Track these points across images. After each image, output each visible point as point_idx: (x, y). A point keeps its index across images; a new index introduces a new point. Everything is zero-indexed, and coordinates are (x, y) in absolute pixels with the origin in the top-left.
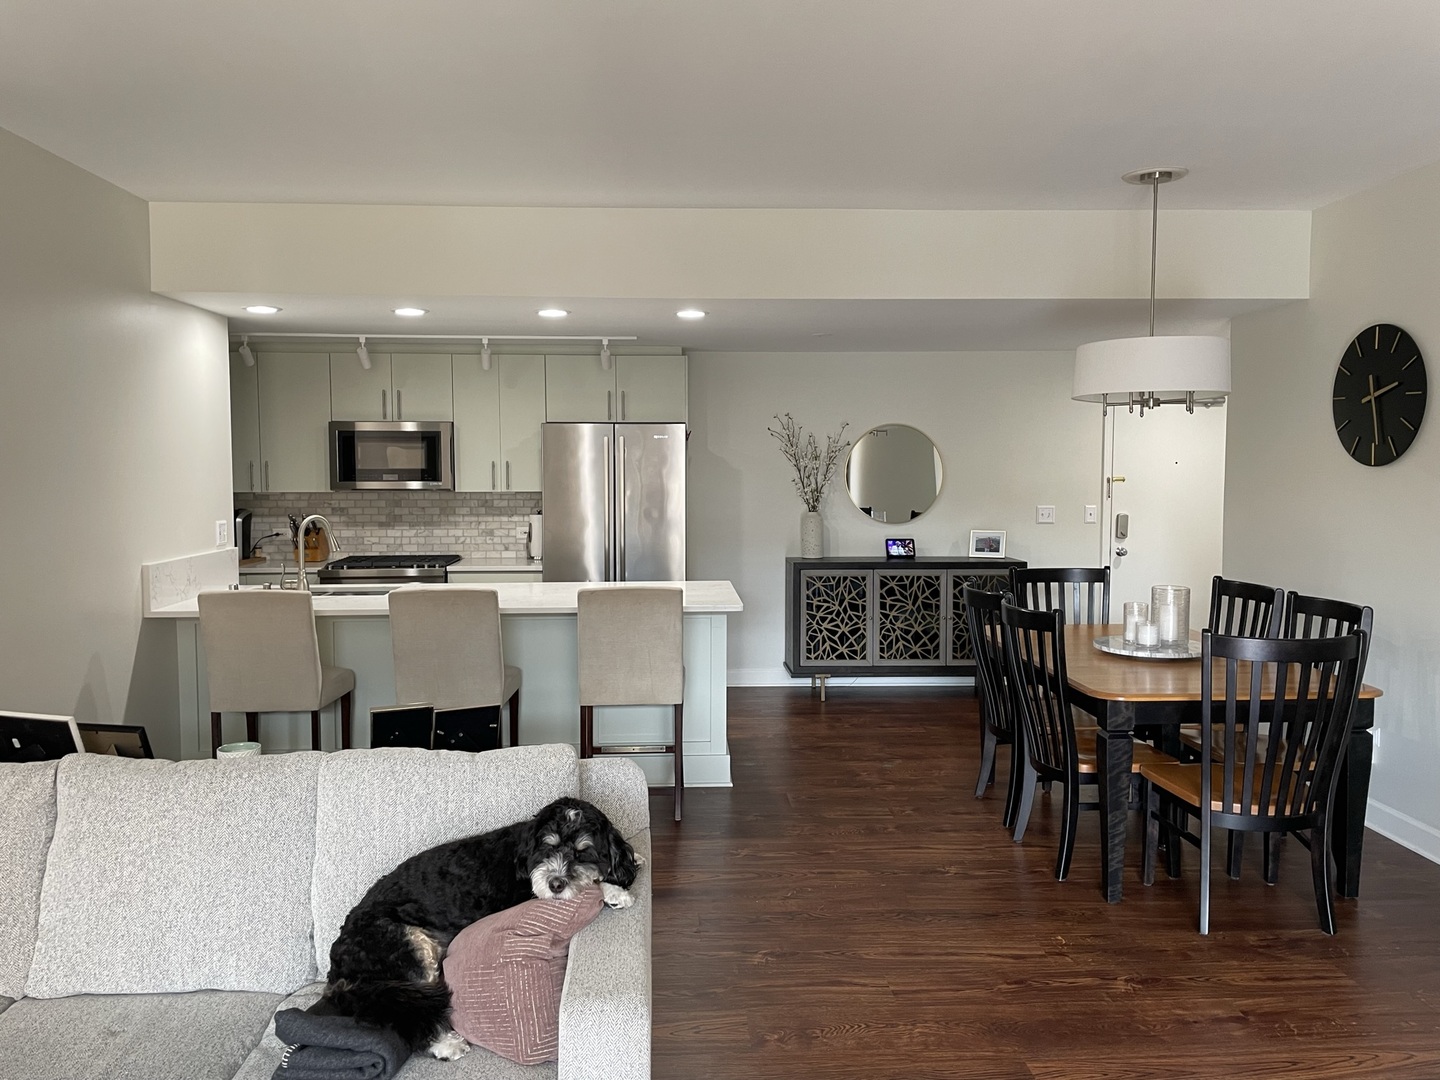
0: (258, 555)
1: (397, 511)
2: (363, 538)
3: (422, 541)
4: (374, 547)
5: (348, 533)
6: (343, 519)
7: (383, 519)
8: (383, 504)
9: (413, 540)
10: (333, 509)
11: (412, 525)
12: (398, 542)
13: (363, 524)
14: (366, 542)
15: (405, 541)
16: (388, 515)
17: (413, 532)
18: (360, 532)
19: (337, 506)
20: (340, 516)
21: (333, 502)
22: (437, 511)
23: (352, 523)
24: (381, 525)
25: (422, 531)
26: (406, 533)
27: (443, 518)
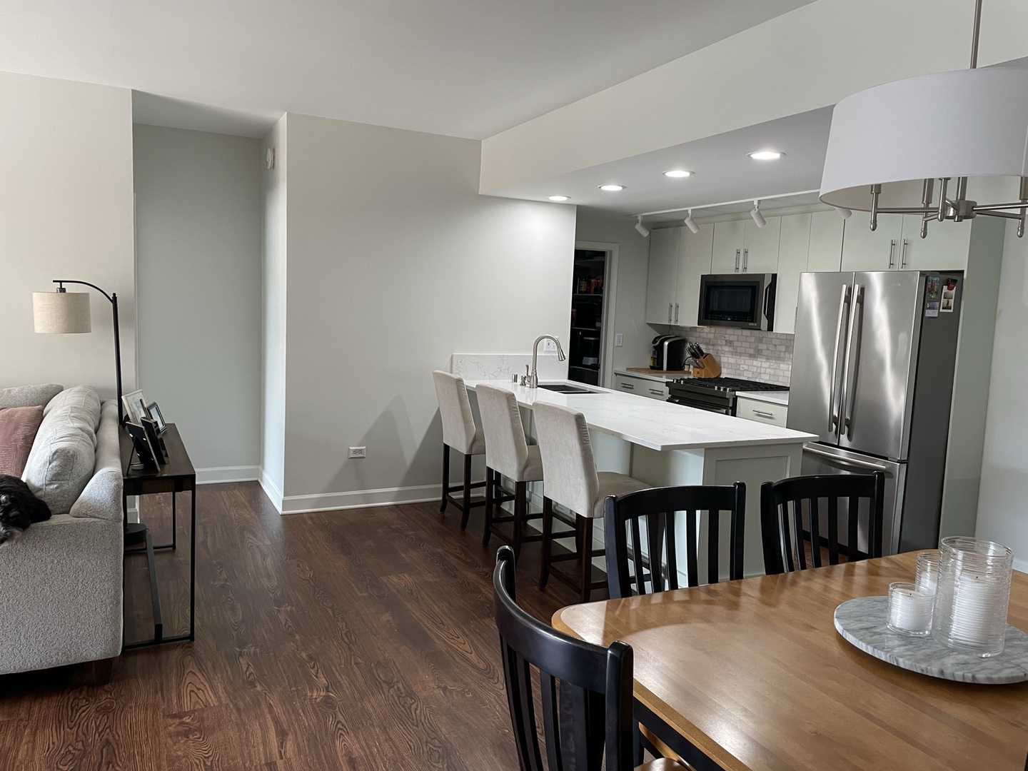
0: (686, 369)
1: (761, 346)
2: (739, 365)
3: (772, 372)
4: (745, 373)
5: (732, 360)
6: (731, 349)
7: (752, 351)
8: (752, 339)
9: (768, 371)
10: (726, 341)
11: (768, 358)
12: (759, 371)
13: (741, 354)
14: (741, 369)
15: (763, 371)
16: (755, 349)
17: (767, 365)
18: (739, 361)
19: (728, 339)
20: (729, 346)
21: (726, 336)
22: (783, 348)
23: (735, 353)
24: (751, 356)
25: (773, 363)
26: (764, 365)
27: (787, 355)
